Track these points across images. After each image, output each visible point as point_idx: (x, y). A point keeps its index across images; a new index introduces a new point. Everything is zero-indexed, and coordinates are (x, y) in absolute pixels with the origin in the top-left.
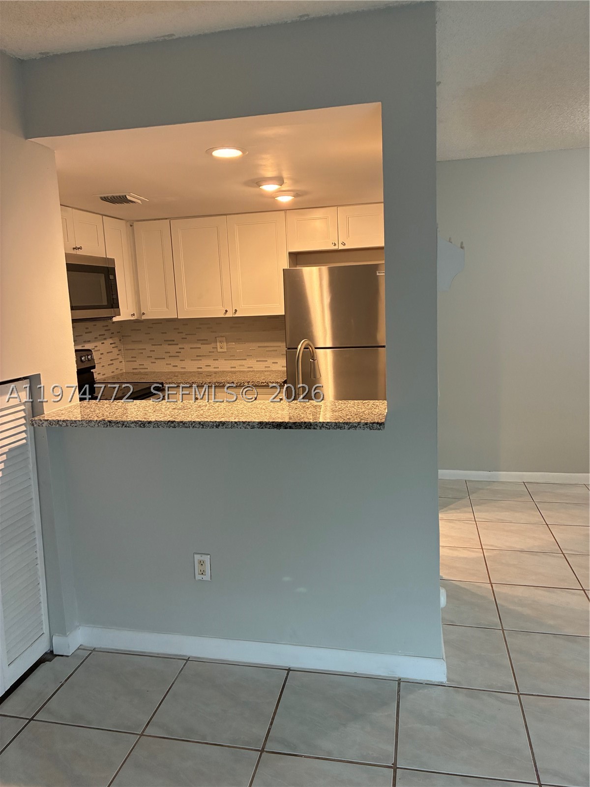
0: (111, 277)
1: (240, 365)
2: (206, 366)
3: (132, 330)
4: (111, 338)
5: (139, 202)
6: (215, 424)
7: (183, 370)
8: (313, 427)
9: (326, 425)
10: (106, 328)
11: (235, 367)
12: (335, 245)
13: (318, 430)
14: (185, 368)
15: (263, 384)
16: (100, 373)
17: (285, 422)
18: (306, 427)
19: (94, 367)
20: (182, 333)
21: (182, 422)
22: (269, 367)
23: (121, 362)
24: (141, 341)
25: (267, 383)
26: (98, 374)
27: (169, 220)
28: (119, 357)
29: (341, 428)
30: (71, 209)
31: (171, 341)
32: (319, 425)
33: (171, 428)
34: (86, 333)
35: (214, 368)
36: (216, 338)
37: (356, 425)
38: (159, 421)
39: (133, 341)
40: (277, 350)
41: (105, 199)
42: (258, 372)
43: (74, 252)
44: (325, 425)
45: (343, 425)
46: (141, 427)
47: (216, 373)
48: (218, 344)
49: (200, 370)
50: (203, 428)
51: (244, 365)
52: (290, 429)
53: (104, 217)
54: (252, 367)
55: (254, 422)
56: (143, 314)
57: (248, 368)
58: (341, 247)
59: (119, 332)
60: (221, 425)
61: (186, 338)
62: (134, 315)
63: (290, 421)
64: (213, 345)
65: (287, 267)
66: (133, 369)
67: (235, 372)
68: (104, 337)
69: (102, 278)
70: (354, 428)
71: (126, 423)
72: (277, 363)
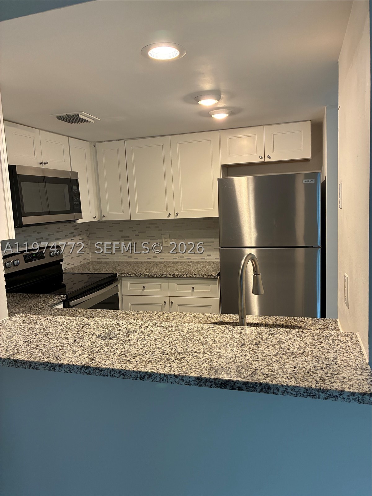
0: (75, 187)
1: (181, 257)
2: (154, 257)
3: (97, 228)
4: (79, 235)
5: (92, 121)
6: (139, 375)
7: (136, 260)
8: (272, 391)
9: (292, 390)
10: (75, 227)
11: (177, 259)
12: (262, 158)
13: (280, 396)
14: (137, 259)
15: (199, 277)
16: (69, 264)
17: (233, 381)
18: (262, 390)
19: (62, 260)
20: (135, 231)
21: (98, 368)
22: (204, 259)
23: (88, 253)
24: (104, 237)
25: (203, 276)
26: (68, 264)
27: (124, 141)
28: (87, 249)
29: (313, 396)
30: (38, 130)
31: (127, 237)
32: (281, 389)
33: (86, 374)
34: (57, 232)
35: (160, 259)
36: (162, 235)
37: (337, 394)
38: (71, 365)
39: (97, 237)
40: (210, 245)
41: (60, 118)
42: (195, 262)
43: (41, 166)
44: (289, 390)
45: (317, 393)
46: (50, 370)
47: (161, 263)
48: (163, 240)
49: (149, 260)
50: (124, 378)
51: (183, 257)
52: (239, 390)
53: (69, 138)
54: (190, 259)
55: (190, 377)
56: (104, 216)
57: (187, 259)
58: (267, 160)
59: (87, 230)
60: (146, 377)
61: (138, 235)
62: (96, 217)
63: (240, 379)
64: (160, 240)
65: (220, 177)
66: (98, 259)
67: (176, 263)
68: (74, 234)
69: (66, 188)
70: (333, 399)
71: (34, 364)
72: (211, 255)
